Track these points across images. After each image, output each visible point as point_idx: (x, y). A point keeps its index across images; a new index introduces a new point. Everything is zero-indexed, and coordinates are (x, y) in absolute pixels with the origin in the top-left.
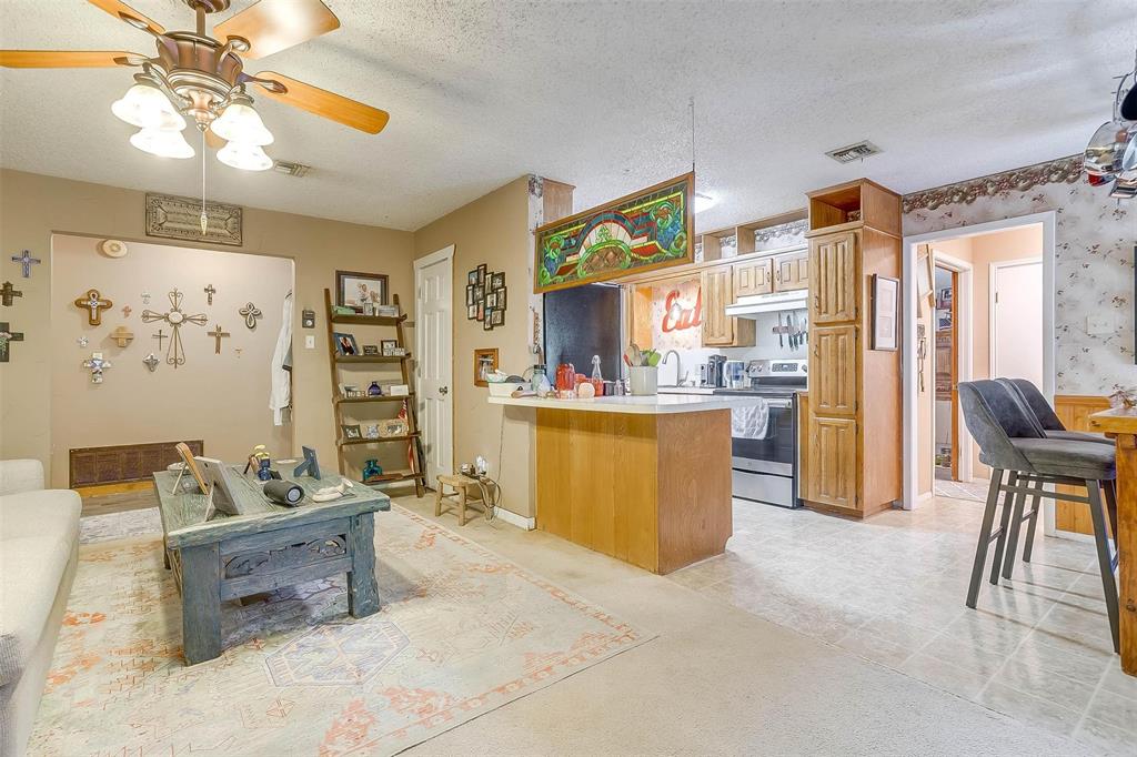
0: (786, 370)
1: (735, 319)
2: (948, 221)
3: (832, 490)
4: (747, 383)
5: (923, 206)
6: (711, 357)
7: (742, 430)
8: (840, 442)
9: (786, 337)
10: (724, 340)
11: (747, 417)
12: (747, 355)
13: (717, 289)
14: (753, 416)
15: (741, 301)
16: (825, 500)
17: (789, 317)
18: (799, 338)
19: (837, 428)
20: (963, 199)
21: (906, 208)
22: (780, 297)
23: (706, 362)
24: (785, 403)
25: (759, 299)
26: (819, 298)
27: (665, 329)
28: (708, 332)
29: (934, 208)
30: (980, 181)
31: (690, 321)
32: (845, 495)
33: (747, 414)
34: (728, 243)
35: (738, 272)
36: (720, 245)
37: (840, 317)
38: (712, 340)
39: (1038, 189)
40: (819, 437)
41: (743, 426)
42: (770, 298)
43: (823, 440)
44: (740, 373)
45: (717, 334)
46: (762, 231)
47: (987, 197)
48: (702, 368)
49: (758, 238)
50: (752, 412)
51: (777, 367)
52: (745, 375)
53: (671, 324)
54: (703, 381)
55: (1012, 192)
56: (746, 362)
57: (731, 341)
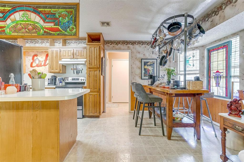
0: (76, 80)
1: (61, 65)
2: (113, 48)
3: (93, 112)
4: (64, 84)
5: (109, 44)
6: (52, 76)
8: (95, 99)
9: (75, 71)
10: (57, 71)
12: (63, 76)
13: (54, 55)
15: (63, 60)
16: (91, 114)
17: (76, 66)
18: (79, 72)
19: (94, 95)
20: (116, 44)
21: (105, 43)
22: (76, 60)
25: (69, 60)
26: (90, 61)
27: (32, 66)
28: (51, 68)
29: (111, 45)
30: (119, 41)
31: (43, 64)
32: (96, 112)
34: (57, 42)
35: (62, 51)
36: (54, 42)
37: (95, 67)
38: (52, 71)
39: (128, 45)
40: (90, 98)
42: (73, 60)
43: (91, 99)
44: (62, 81)
45: (54, 69)
46: (68, 41)
47: (120, 45)
48: (49, 79)
49: (67, 43)
51: (73, 79)
53: (34, 65)
54: (49, 84)
55: (124, 45)
56: (64, 78)
57: (59, 71)
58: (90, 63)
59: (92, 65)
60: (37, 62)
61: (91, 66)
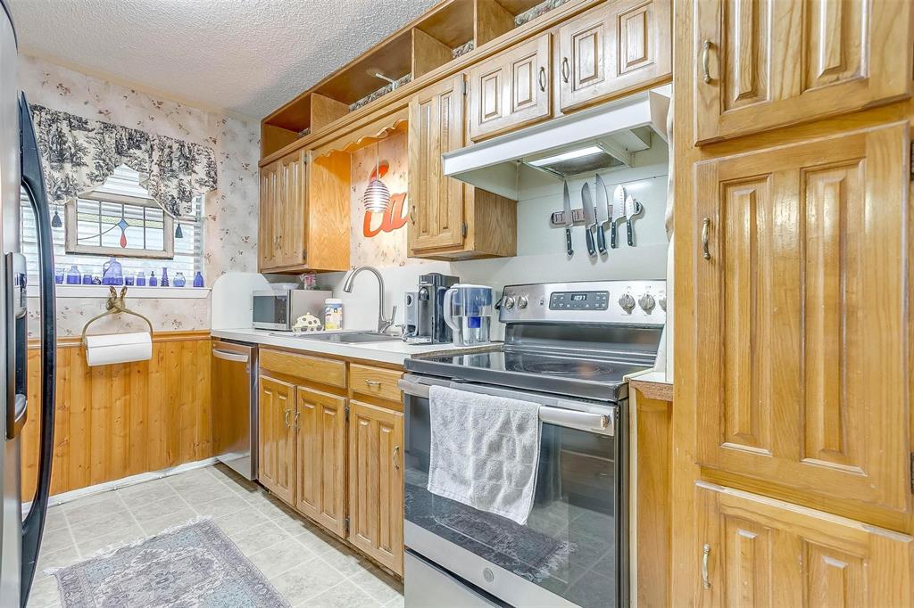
0: (580, 306)
1: (470, 190)
4: (498, 331)
6: (424, 278)
7: (464, 482)
9: (579, 232)
10: (448, 240)
11: (477, 450)
12: (496, 276)
14: (495, 447)
17: (586, 185)
18: (608, 234)
23: (415, 289)
24: (593, 416)
26: (721, 49)
27: (368, 233)
28: (420, 224)
33: (479, 439)
35: (476, 83)
38: (426, 241)
40: (717, 562)
41: (469, 473)
44: (484, 312)
45: (434, 227)
48: (410, 301)
50: (491, 435)
51: (559, 301)
52: (494, 314)
54: (412, 328)
56: (497, 287)
57: (460, 241)
58: (725, 80)
59: (753, 93)
60: (377, 201)
61: (743, 117)
